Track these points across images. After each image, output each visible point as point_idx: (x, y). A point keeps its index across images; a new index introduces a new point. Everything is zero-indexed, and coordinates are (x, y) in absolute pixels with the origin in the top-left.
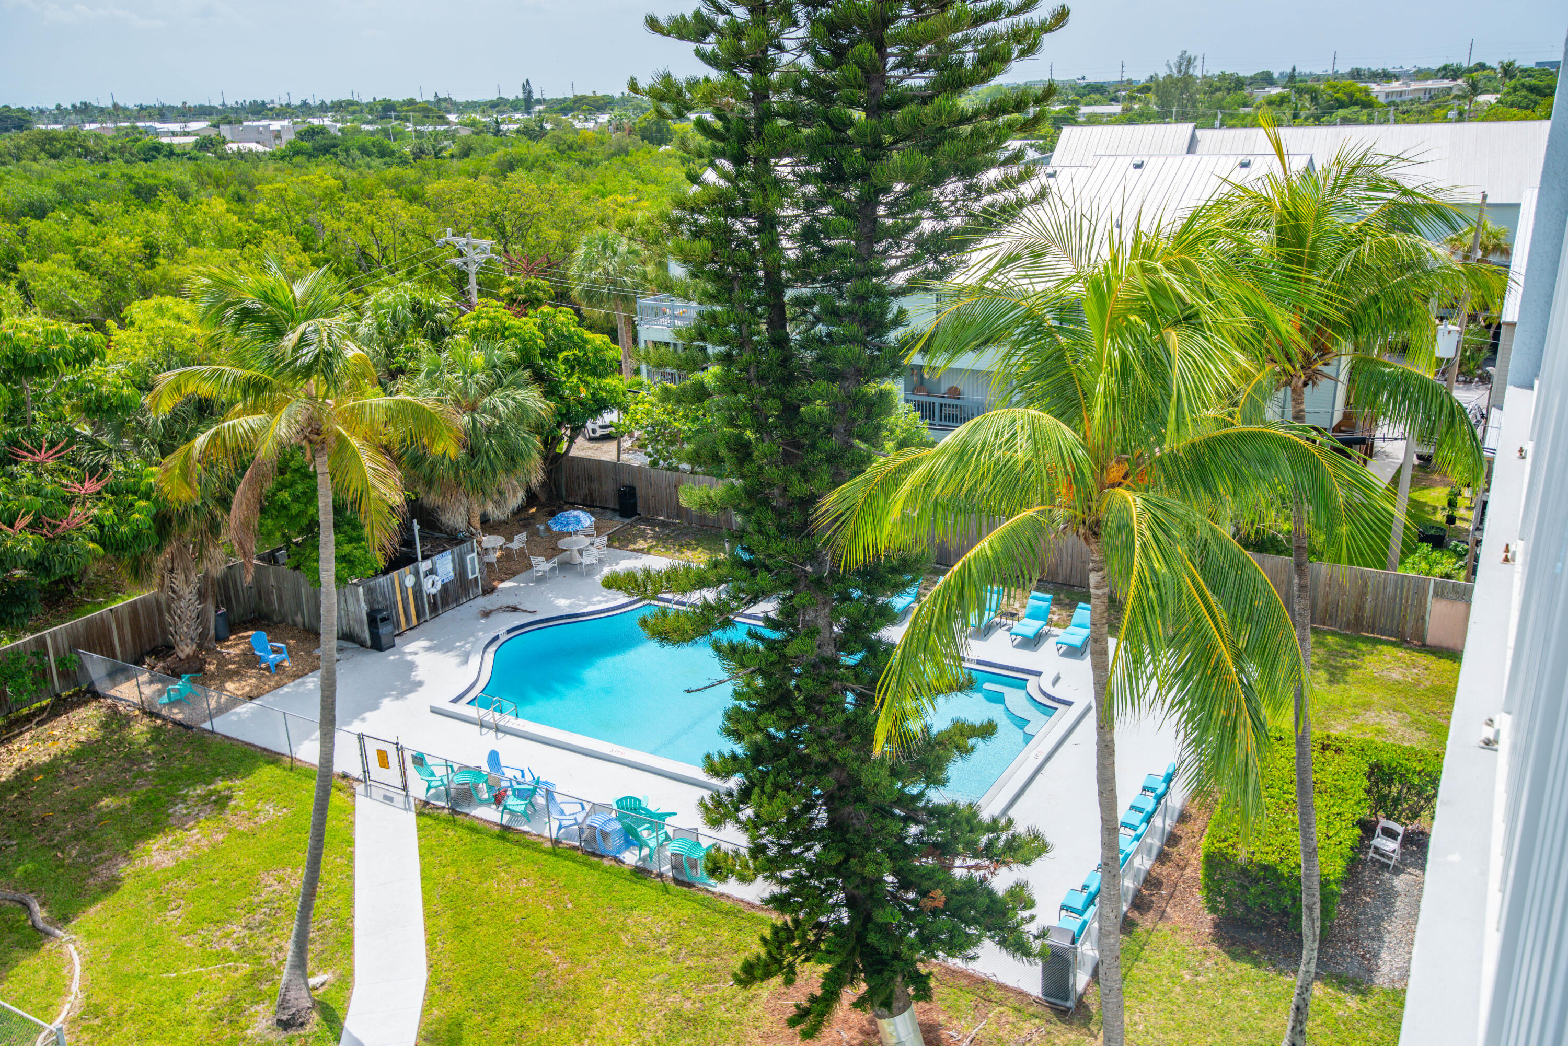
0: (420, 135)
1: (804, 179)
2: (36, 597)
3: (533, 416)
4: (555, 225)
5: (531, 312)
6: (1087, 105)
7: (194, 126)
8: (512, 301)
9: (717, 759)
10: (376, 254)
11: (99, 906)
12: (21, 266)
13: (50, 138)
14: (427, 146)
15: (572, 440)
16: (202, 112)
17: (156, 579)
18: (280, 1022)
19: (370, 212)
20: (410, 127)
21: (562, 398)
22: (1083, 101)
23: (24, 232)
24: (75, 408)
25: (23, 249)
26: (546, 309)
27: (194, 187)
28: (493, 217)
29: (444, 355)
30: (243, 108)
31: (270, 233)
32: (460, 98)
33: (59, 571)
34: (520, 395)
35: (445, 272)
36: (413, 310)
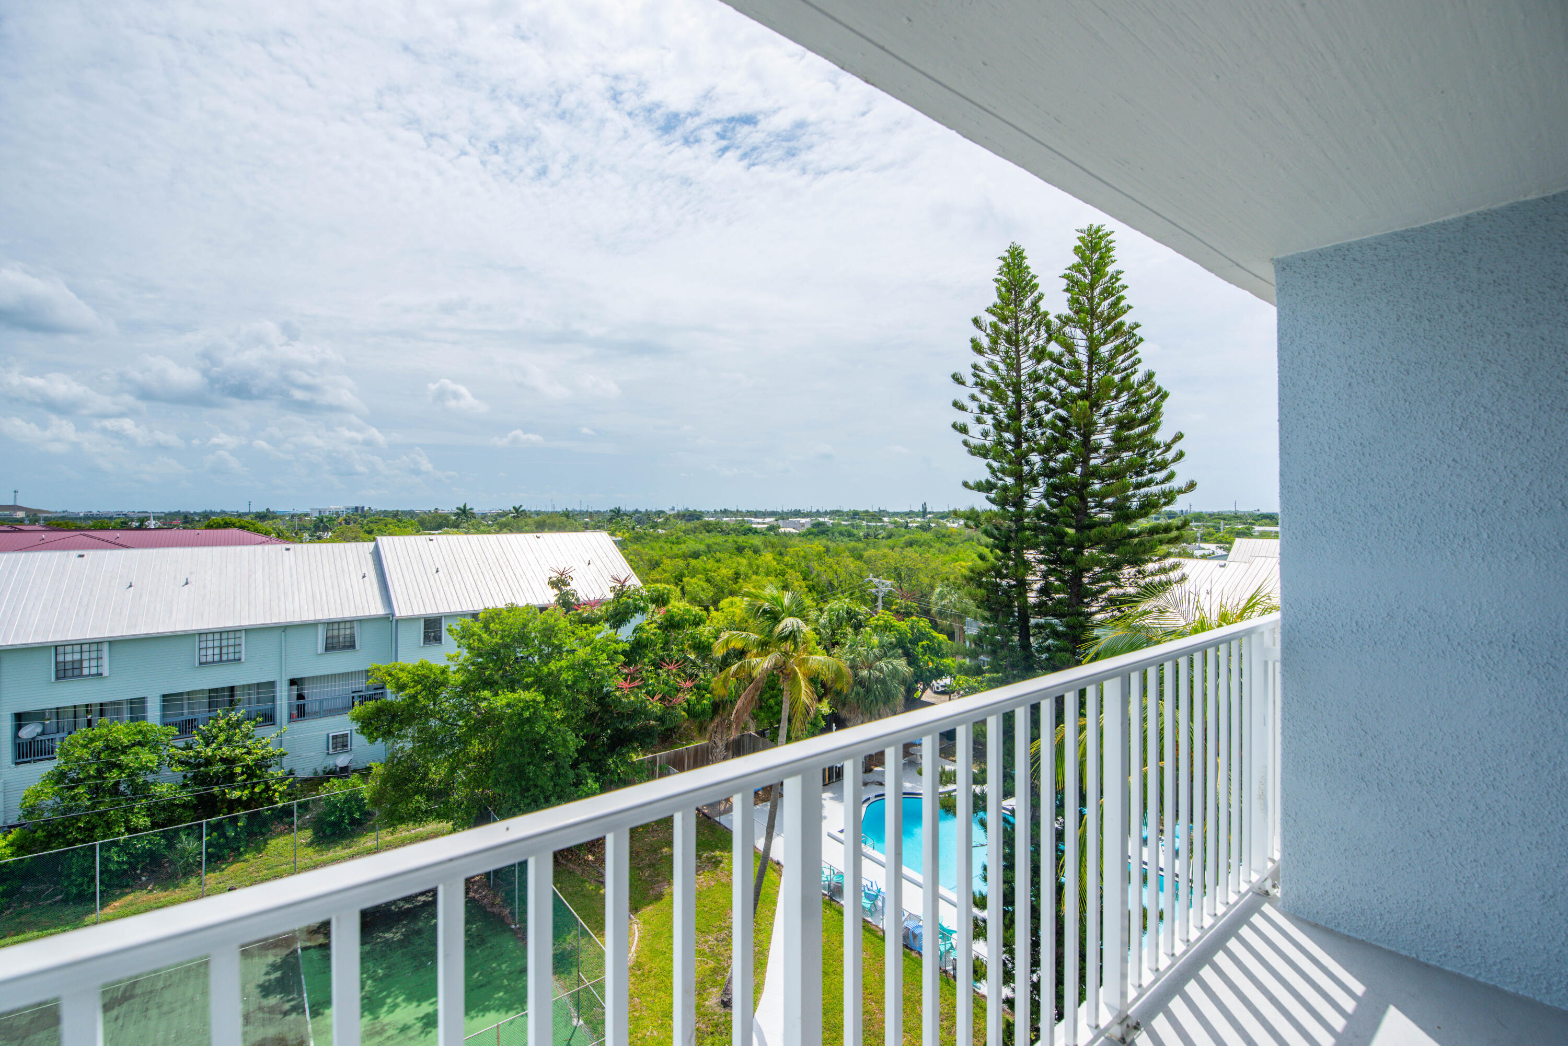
0: (869, 527)
1: (1040, 562)
2: (656, 735)
3: (901, 674)
4: (927, 576)
5: (906, 619)
6: (1260, 525)
7: (767, 520)
8: (897, 613)
9: (978, 896)
10: (836, 584)
11: (651, 907)
12: (684, 579)
13: (709, 524)
14: (871, 532)
15: (923, 691)
16: (773, 514)
17: (708, 736)
18: (722, 1001)
19: (837, 563)
20: (864, 523)
21: (919, 667)
22: (1257, 523)
23: (688, 565)
24: (690, 646)
25: (686, 572)
26: (914, 618)
27: (762, 547)
28: (896, 569)
29: (859, 637)
30: (791, 512)
31: (789, 571)
32: (891, 510)
33: (668, 725)
34: (895, 662)
35: (869, 595)
36: (848, 613)
